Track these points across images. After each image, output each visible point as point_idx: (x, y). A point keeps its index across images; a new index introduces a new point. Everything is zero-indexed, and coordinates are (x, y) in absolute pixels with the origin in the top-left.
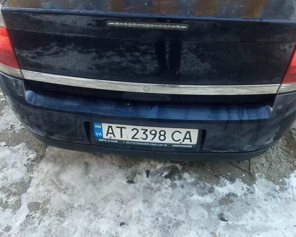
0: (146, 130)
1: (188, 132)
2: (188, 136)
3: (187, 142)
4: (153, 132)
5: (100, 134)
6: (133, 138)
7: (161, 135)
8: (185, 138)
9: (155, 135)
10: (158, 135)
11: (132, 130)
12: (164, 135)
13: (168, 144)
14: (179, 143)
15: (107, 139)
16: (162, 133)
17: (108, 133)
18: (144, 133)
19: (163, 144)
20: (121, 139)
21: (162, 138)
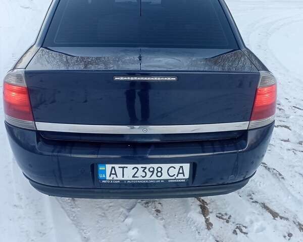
0: (145, 168)
1: (181, 167)
2: (181, 171)
3: (181, 176)
4: (151, 170)
5: (104, 176)
6: (133, 177)
7: (158, 172)
8: (179, 173)
9: (153, 172)
10: (156, 172)
11: (133, 169)
12: (161, 172)
13: (164, 180)
14: (173, 178)
15: (110, 180)
16: (159, 169)
17: (111, 174)
18: (143, 171)
19: (161, 180)
20: (123, 179)
21: (159, 174)
